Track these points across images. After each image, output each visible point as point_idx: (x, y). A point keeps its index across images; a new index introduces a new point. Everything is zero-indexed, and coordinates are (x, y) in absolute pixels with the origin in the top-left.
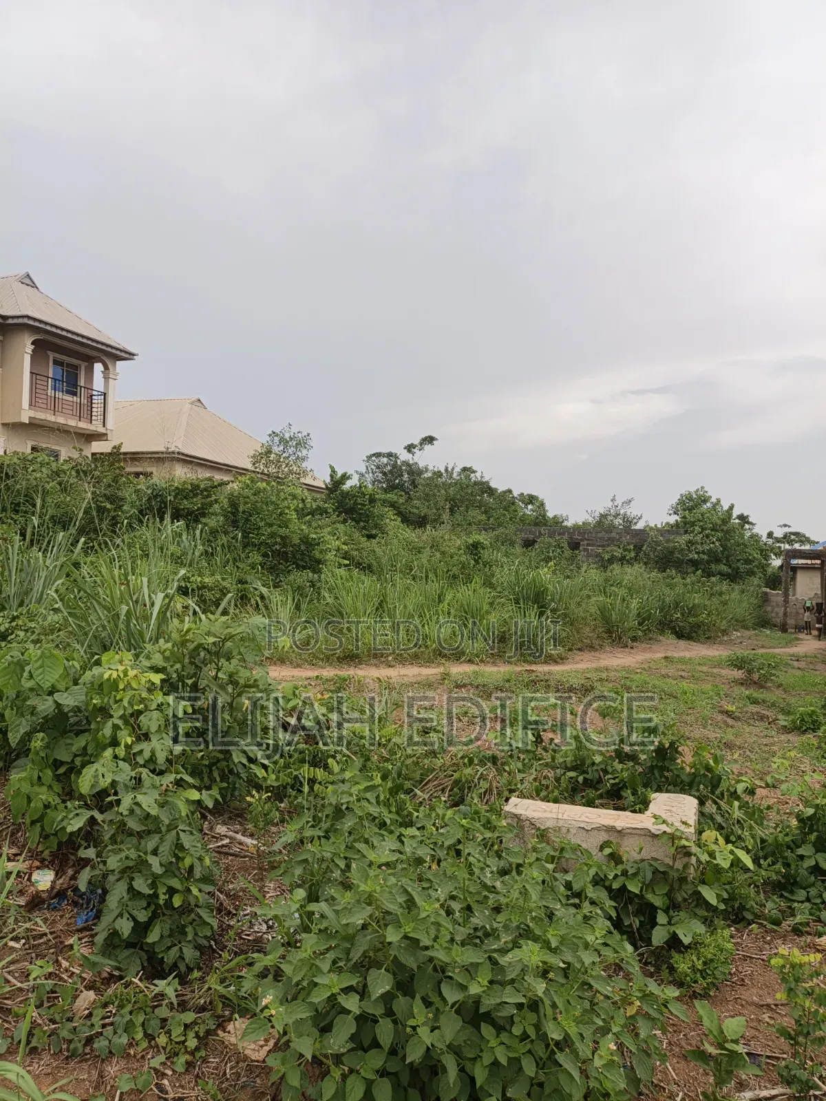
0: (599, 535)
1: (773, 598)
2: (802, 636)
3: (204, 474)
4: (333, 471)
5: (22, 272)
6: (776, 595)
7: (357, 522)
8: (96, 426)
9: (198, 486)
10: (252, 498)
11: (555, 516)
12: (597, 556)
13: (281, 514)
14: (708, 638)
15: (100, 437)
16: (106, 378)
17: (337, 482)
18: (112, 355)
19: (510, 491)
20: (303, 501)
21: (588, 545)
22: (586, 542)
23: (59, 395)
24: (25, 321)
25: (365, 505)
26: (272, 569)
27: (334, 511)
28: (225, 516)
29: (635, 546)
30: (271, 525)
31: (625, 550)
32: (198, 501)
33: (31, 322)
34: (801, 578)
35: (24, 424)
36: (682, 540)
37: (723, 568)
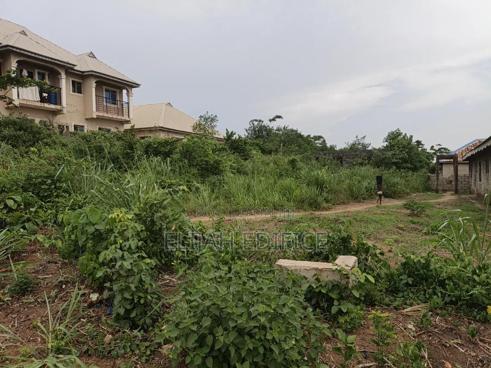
0: (351, 153)
1: (432, 178)
2: (445, 194)
3: (171, 136)
4: (228, 131)
5: (89, 52)
6: (433, 176)
7: (240, 153)
8: (126, 118)
9: (168, 141)
10: (192, 145)
11: (331, 146)
12: (350, 163)
13: (205, 152)
14: (400, 197)
15: (128, 122)
16: (128, 96)
17: (230, 136)
18: (130, 86)
19: (309, 136)
20: (215, 145)
21: (346, 158)
22: (345, 157)
23: (108, 105)
24: (92, 73)
25: (242, 146)
26: (202, 175)
27: (229, 149)
28: (181, 154)
29: (368, 158)
30: (200, 157)
31: (363, 160)
32: (169, 147)
33: (94, 74)
34: (445, 168)
35: (94, 119)
36: (390, 154)
37: (409, 165)
